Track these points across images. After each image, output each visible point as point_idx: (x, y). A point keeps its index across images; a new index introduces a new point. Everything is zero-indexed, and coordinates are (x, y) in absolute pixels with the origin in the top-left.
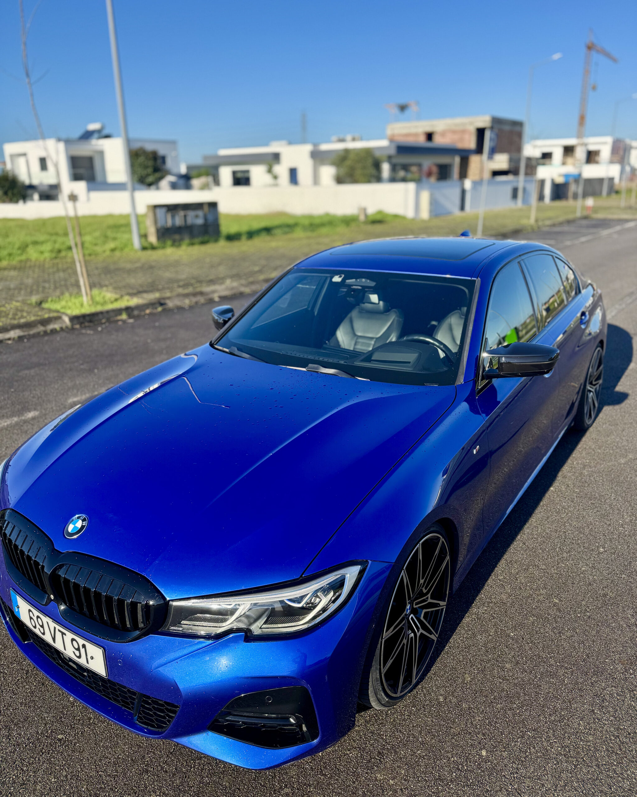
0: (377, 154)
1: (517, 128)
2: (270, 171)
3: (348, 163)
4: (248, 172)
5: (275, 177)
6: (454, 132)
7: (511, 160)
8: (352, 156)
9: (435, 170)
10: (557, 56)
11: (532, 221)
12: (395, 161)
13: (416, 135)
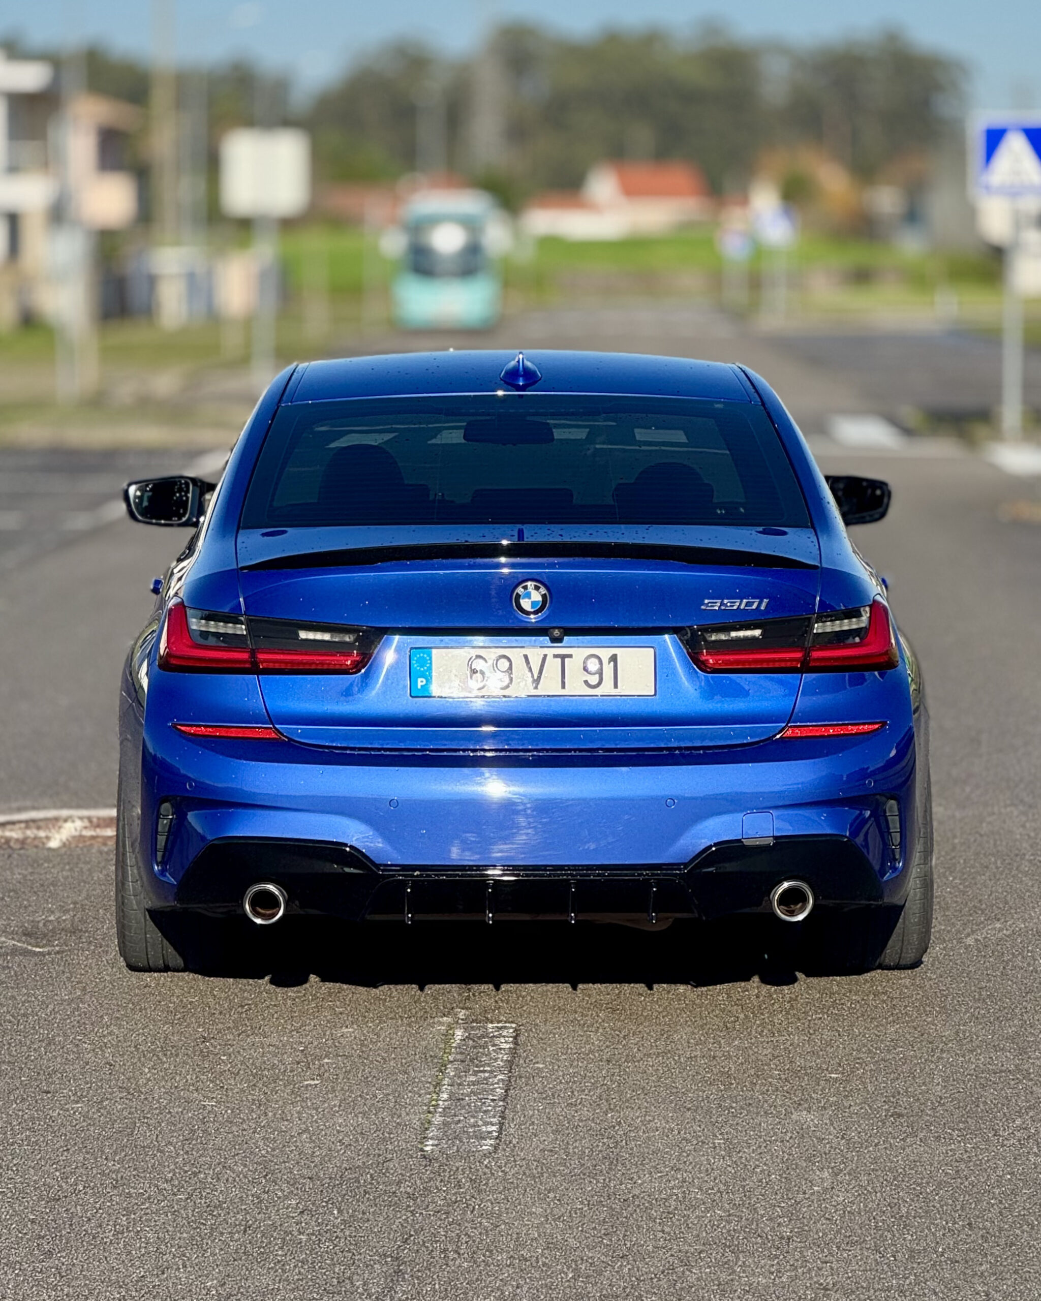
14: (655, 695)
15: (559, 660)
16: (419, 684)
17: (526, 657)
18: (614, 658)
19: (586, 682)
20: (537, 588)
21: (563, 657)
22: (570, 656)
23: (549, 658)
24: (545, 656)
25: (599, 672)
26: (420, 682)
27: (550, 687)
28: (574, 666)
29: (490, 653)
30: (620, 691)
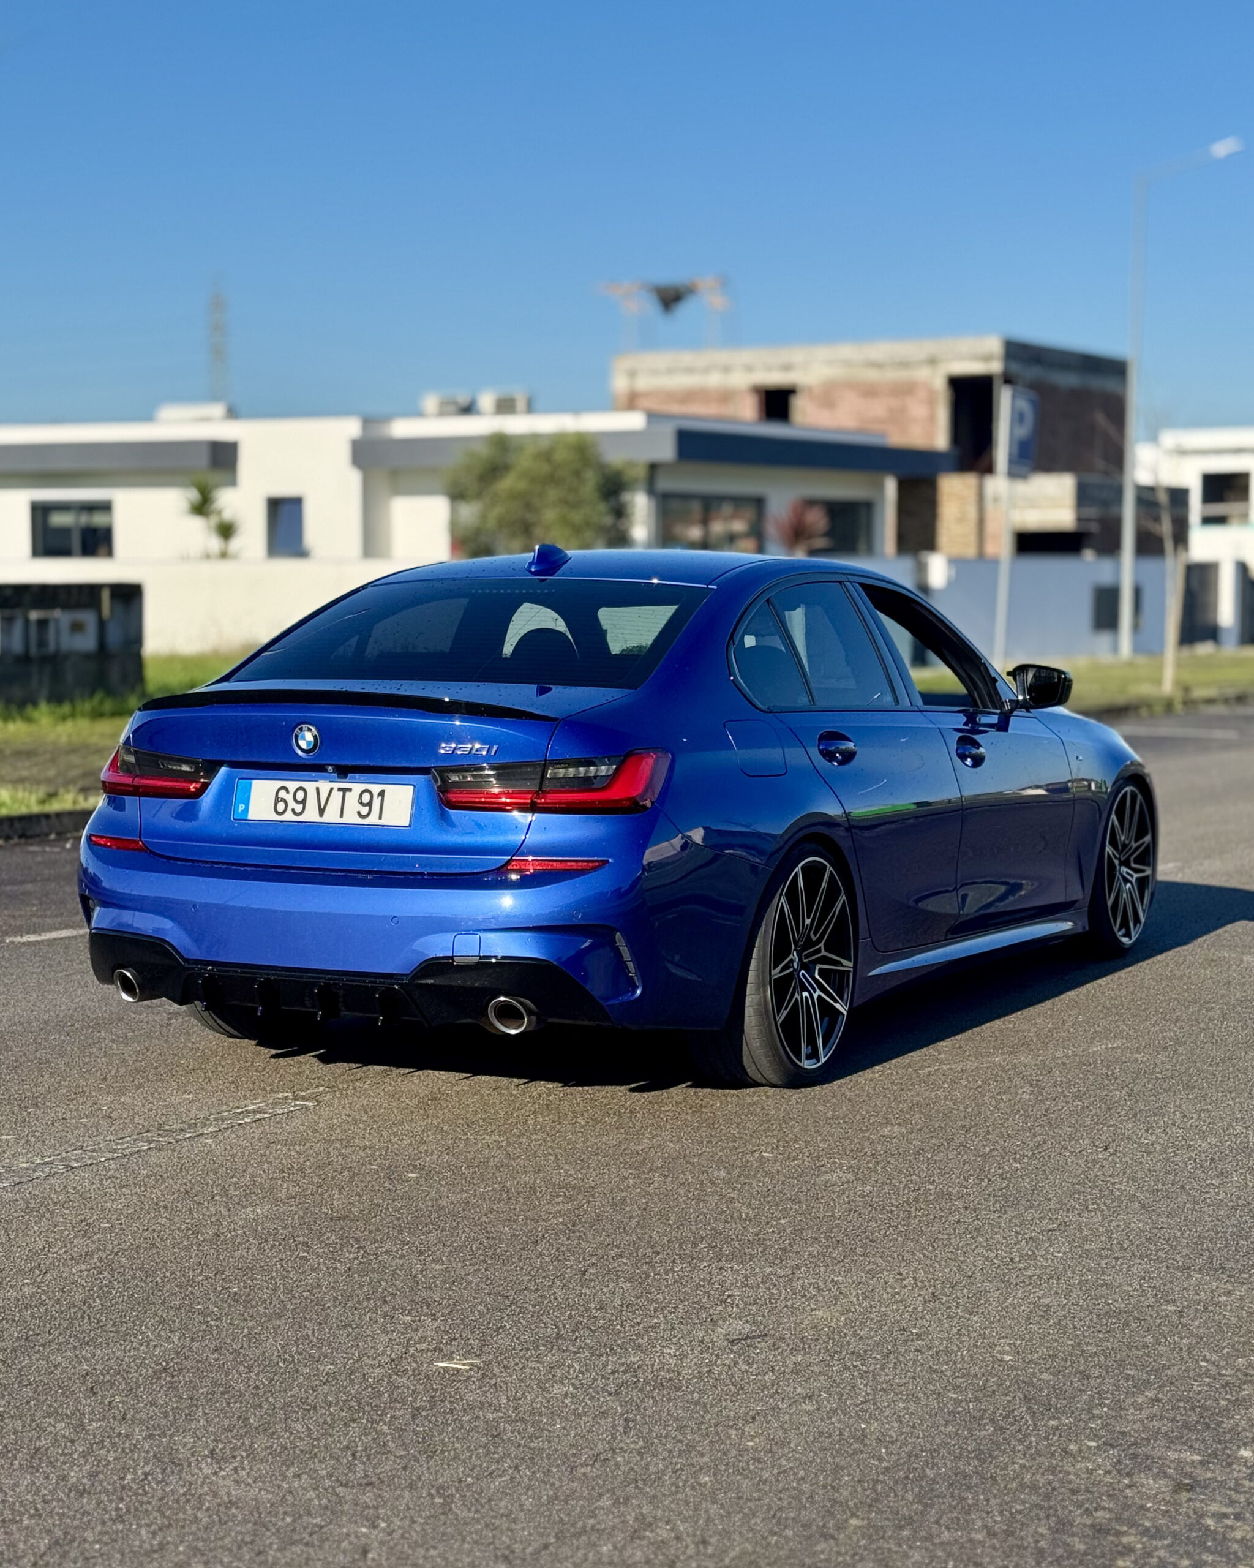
0: (615, 457)
1: (1107, 384)
2: (202, 507)
3: (507, 483)
4: (105, 507)
5: (226, 531)
6: (869, 391)
7: (1083, 496)
8: (524, 462)
9: (817, 519)
10: (1222, 149)
11: (1167, 687)
12: (665, 484)
13: (726, 396)
14: (410, 826)
15: (341, 793)
16: (240, 809)
17: (317, 789)
18: (382, 794)
19: (359, 813)
21: (345, 790)
22: (350, 790)
23: (335, 791)
24: (332, 789)
25: (370, 804)
26: (242, 807)
27: (331, 816)
28: (352, 798)
29: (292, 785)
30: (383, 822)
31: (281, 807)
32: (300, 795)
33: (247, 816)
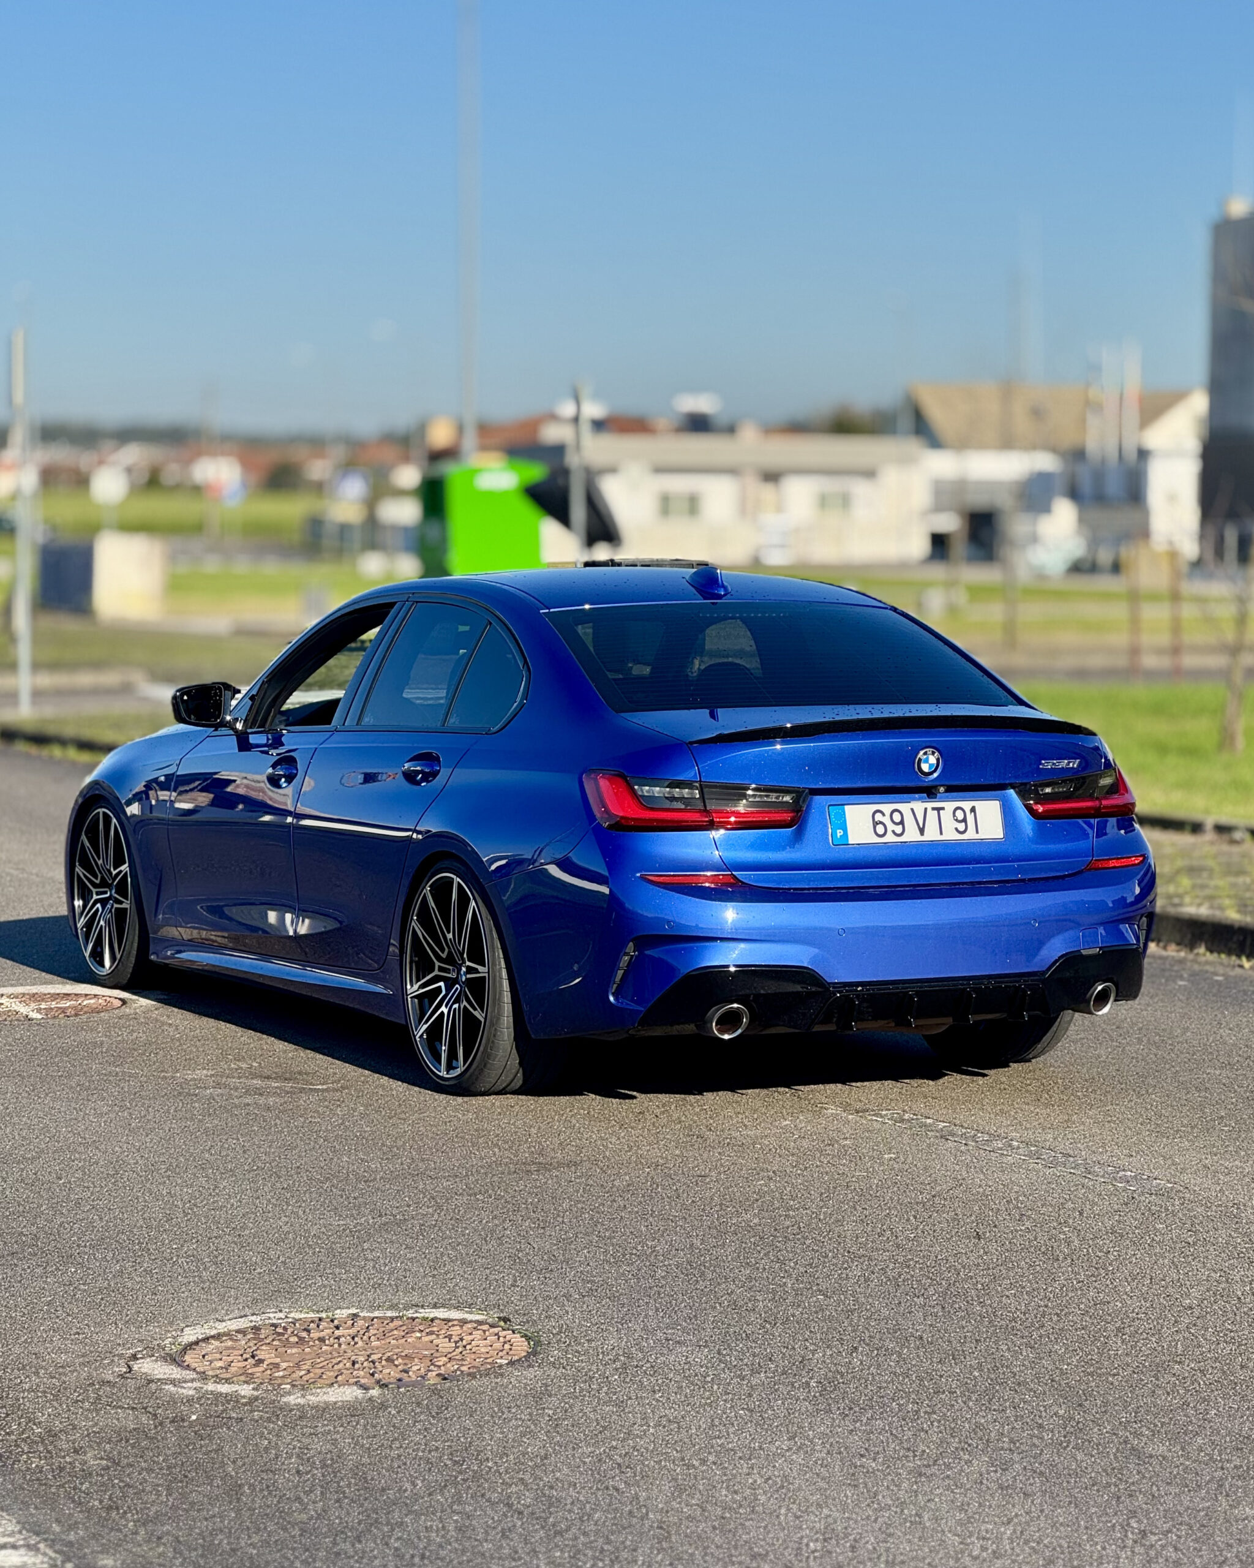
14: (1004, 838)
15: (936, 812)
16: (838, 835)
17: (912, 810)
18: (973, 810)
19: (956, 829)
20: (933, 753)
21: (938, 809)
22: (943, 809)
23: (929, 811)
24: (926, 809)
25: (964, 820)
26: (840, 833)
27: (932, 834)
28: (947, 815)
29: (887, 808)
30: (981, 836)
31: (880, 829)
32: (897, 817)
33: (848, 840)
